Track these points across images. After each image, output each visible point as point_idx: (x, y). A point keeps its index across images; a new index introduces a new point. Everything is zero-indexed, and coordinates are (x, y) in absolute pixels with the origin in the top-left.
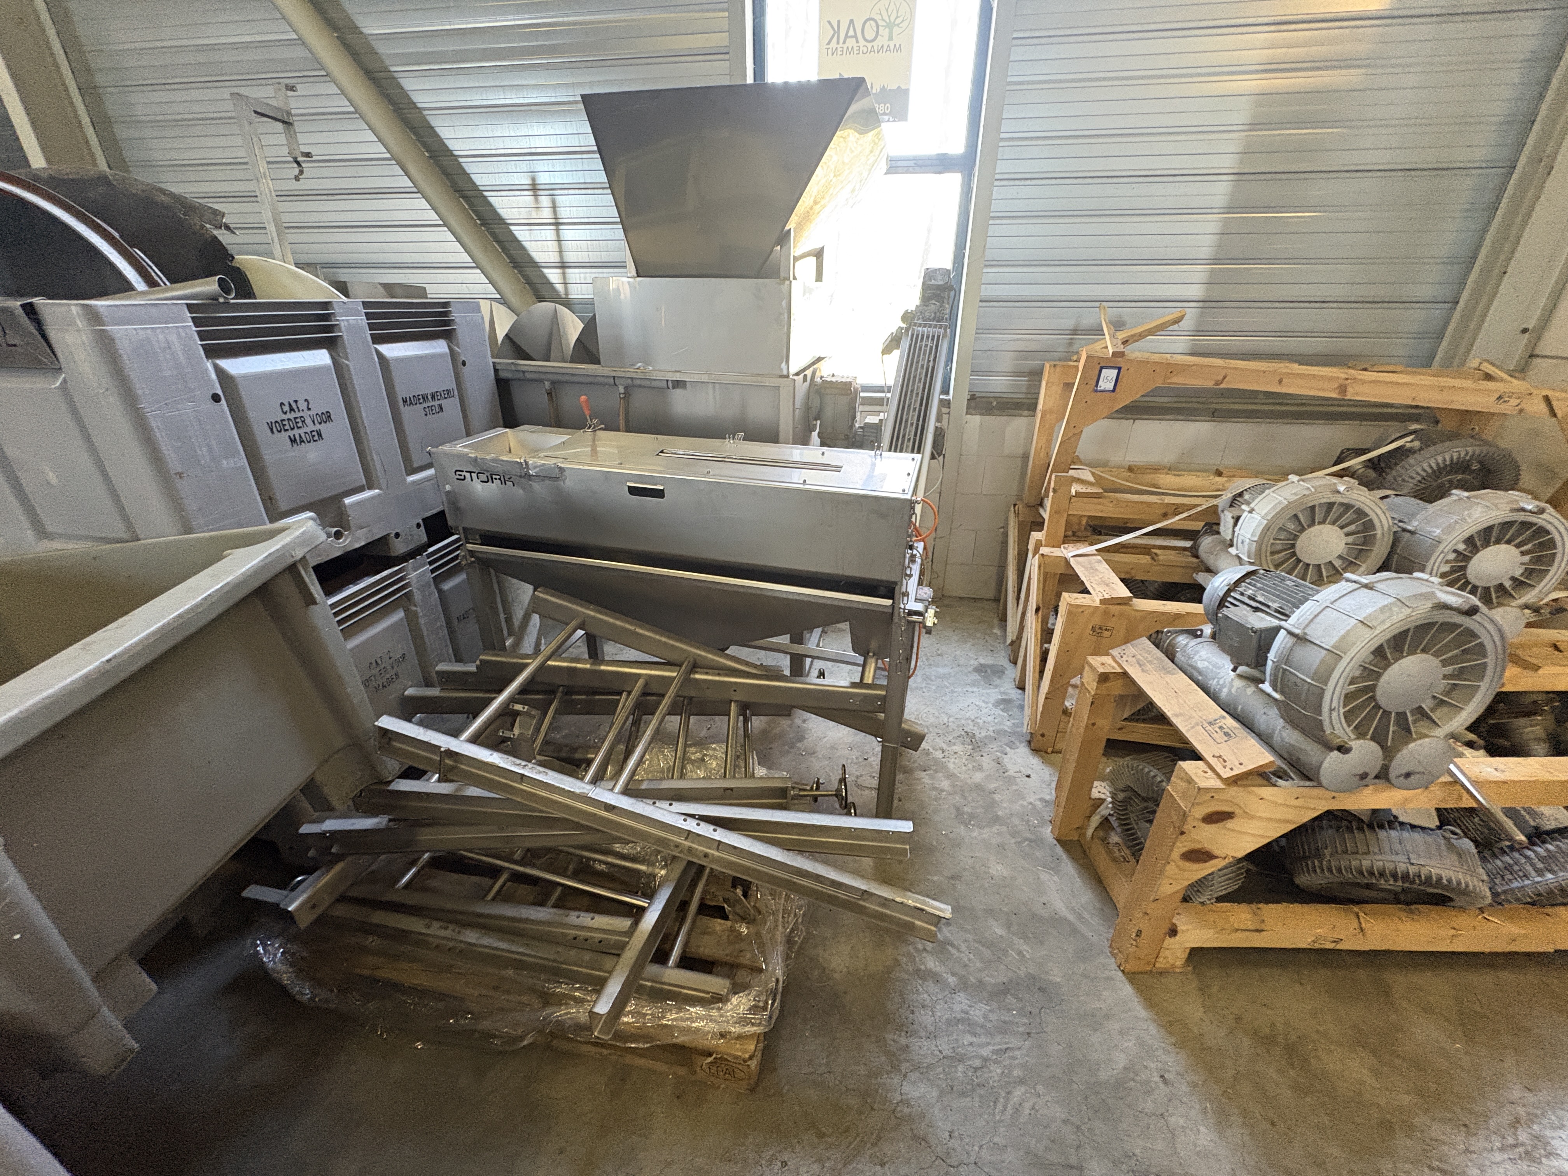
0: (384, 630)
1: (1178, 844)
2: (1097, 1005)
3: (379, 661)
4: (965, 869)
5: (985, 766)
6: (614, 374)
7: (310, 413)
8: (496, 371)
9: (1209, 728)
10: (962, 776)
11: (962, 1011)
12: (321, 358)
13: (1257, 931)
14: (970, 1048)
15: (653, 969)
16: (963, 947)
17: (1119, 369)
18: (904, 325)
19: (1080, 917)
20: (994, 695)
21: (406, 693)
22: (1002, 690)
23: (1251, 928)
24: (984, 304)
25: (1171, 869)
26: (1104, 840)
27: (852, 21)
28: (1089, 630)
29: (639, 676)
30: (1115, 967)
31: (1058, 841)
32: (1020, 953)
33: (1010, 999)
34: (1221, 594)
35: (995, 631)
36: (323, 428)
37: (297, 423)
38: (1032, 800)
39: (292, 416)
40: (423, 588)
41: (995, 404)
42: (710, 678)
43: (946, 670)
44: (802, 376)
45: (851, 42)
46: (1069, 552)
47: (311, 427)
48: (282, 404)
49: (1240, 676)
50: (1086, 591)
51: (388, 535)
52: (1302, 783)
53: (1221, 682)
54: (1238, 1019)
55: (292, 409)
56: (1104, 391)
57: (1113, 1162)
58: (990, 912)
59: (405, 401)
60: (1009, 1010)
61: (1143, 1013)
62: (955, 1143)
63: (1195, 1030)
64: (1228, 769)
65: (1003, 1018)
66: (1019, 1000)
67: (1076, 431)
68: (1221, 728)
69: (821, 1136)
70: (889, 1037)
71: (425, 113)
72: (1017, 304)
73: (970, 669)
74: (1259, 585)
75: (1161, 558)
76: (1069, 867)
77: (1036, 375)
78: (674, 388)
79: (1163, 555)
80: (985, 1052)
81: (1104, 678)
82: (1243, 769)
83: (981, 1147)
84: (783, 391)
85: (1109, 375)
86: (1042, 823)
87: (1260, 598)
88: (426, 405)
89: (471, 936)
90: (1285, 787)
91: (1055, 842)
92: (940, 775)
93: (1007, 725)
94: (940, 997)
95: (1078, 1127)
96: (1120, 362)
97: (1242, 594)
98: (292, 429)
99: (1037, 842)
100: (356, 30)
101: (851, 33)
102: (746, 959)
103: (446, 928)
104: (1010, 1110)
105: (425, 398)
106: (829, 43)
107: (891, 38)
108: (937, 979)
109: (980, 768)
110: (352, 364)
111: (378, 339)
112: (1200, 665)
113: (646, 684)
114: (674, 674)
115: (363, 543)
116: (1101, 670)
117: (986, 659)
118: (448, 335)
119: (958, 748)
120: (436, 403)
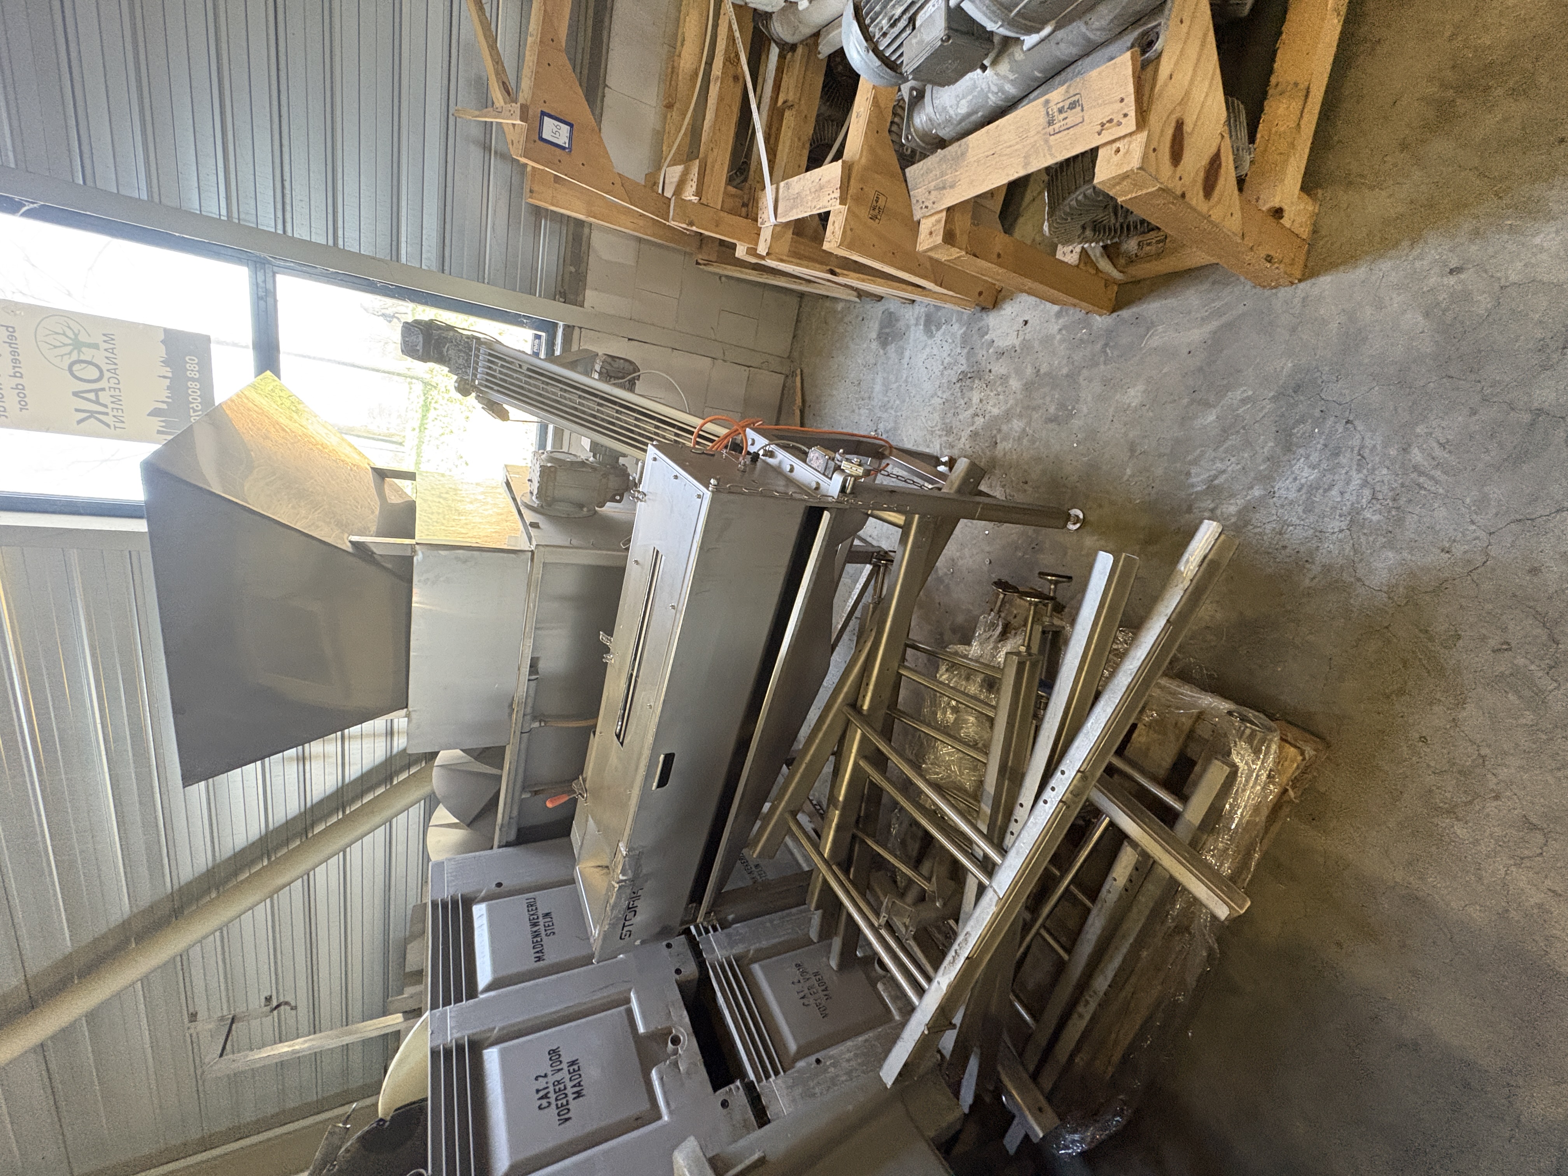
0: (770, 986)
1: (1194, 203)
2: (1334, 326)
3: (802, 994)
4: (1126, 434)
5: (1003, 371)
6: (518, 733)
7: (550, 1073)
8: (508, 845)
9: (1056, 126)
10: (1011, 402)
11: (1299, 490)
12: (492, 1057)
13: (1307, 96)
14: (1347, 496)
15: (1182, 831)
16: (1219, 465)
17: (543, 114)
18: (474, 394)
19: (1218, 313)
20: (917, 334)
21: (835, 968)
22: (913, 322)
23: (1301, 103)
24: (447, 268)
25: (1216, 215)
26: (1132, 260)
27: (76, 394)
28: (874, 224)
29: (856, 764)
30: (1290, 290)
31: (1113, 311)
32: (1244, 401)
33: (1299, 430)
34: (878, 63)
35: (839, 309)
36: (566, 1059)
37: (561, 1092)
38: (1056, 328)
39: (553, 1096)
40: (732, 944)
41: (573, 269)
42: (869, 695)
43: (879, 380)
44: (533, 531)
45: (104, 397)
46: (768, 220)
47: (564, 1075)
48: (540, 1108)
49: (994, 63)
50: (824, 218)
51: (677, 981)
52: (1166, 12)
53: (994, 89)
54: (1404, 146)
55: (545, 1096)
56: (570, 138)
57: (1545, 368)
58: (1184, 420)
59: (539, 959)
60: (1312, 435)
61: (1361, 272)
62: (1459, 550)
63: (1401, 209)
64: (1124, 121)
65: (1319, 446)
66: (1302, 420)
67: (618, 181)
68: (1061, 111)
69: (1401, 692)
70: (1307, 582)
71: (218, 858)
72: (448, 220)
73: (882, 352)
74: (877, 8)
75: (791, 97)
76: (1151, 308)
77: (538, 212)
78: (537, 673)
79: (788, 94)
80: (1357, 479)
81: (949, 238)
82: (1131, 100)
83: (1472, 522)
84: (550, 559)
85: (554, 131)
86: (1088, 325)
87: (898, 11)
88: (543, 933)
89: (1102, 983)
90: (1166, 41)
91: (1115, 315)
92: (1005, 428)
93: (958, 330)
94: (1274, 512)
95: (1485, 400)
96: (534, 111)
97: (885, 35)
98: (566, 1095)
99: (1109, 333)
100: (125, 925)
101: (92, 396)
102: (1187, 723)
103: (1087, 1002)
104: (1437, 473)
105: (536, 934)
106: (108, 426)
107: (96, 346)
108: (1251, 508)
109: (1004, 379)
110: (498, 1025)
111: (472, 993)
112: (963, 109)
113: (865, 758)
114: (859, 731)
115: (685, 1013)
116: (939, 239)
117: (873, 329)
118: (468, 902)
119: (976, 397)
120: (541, 921)
